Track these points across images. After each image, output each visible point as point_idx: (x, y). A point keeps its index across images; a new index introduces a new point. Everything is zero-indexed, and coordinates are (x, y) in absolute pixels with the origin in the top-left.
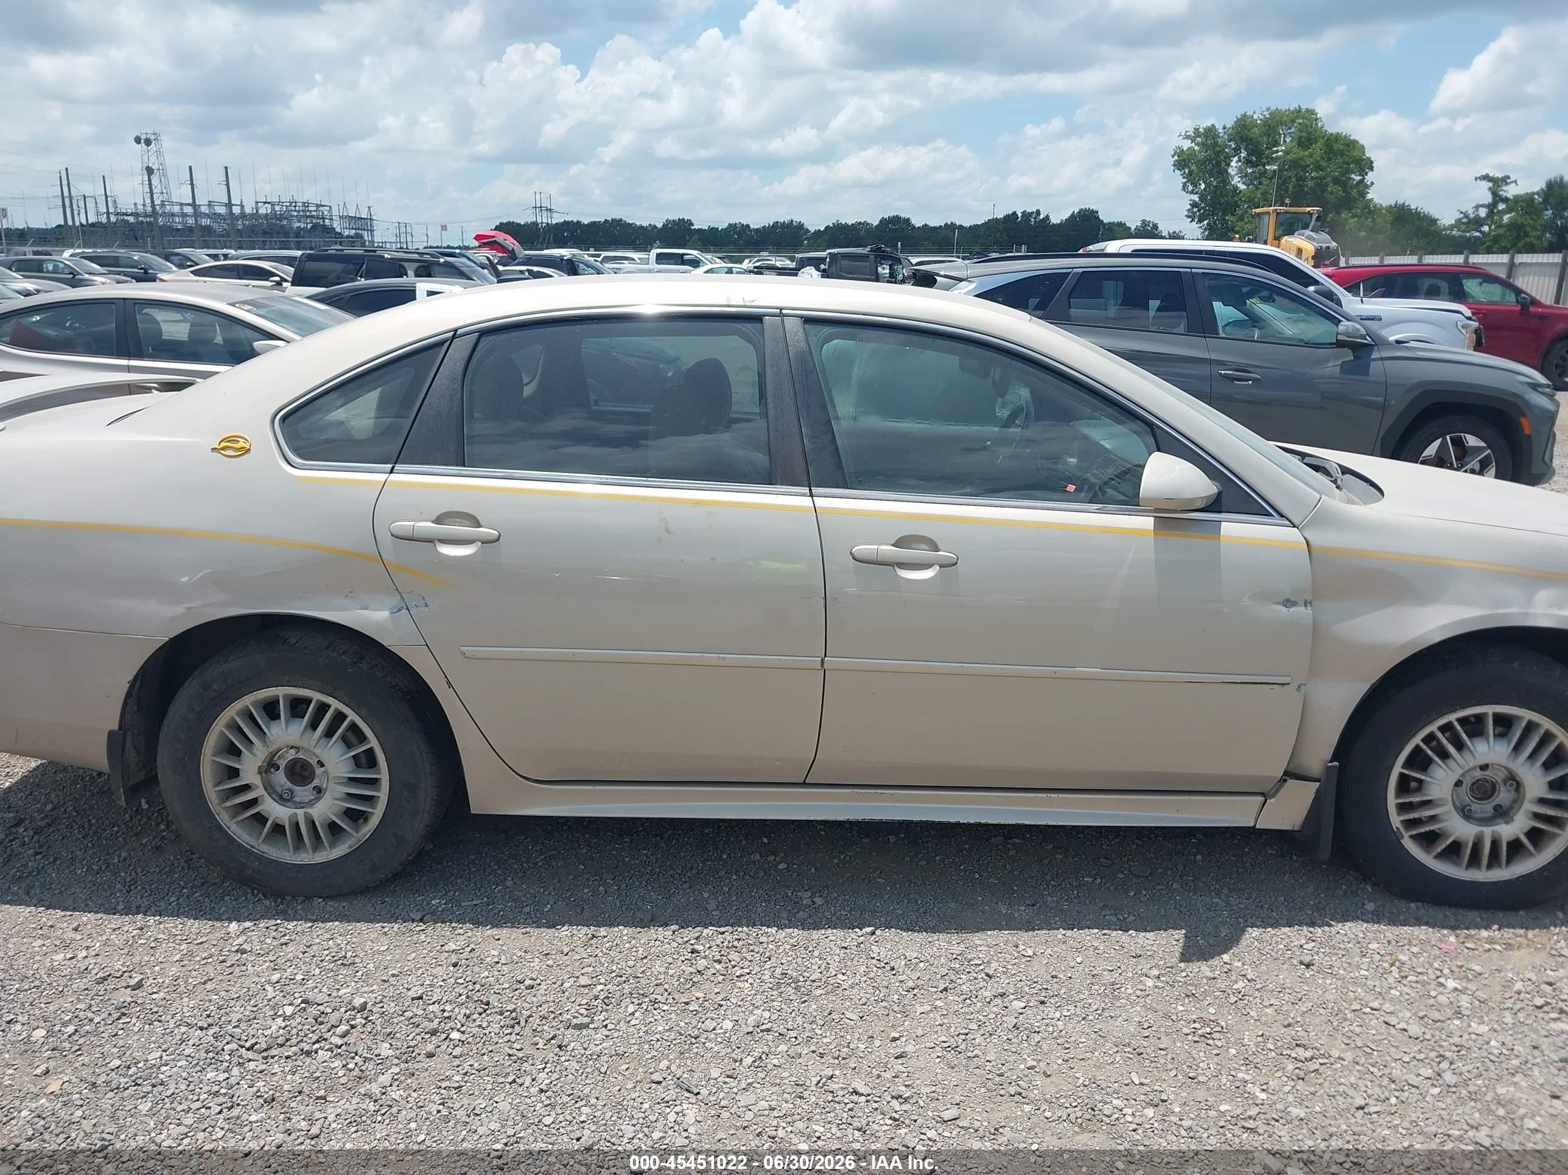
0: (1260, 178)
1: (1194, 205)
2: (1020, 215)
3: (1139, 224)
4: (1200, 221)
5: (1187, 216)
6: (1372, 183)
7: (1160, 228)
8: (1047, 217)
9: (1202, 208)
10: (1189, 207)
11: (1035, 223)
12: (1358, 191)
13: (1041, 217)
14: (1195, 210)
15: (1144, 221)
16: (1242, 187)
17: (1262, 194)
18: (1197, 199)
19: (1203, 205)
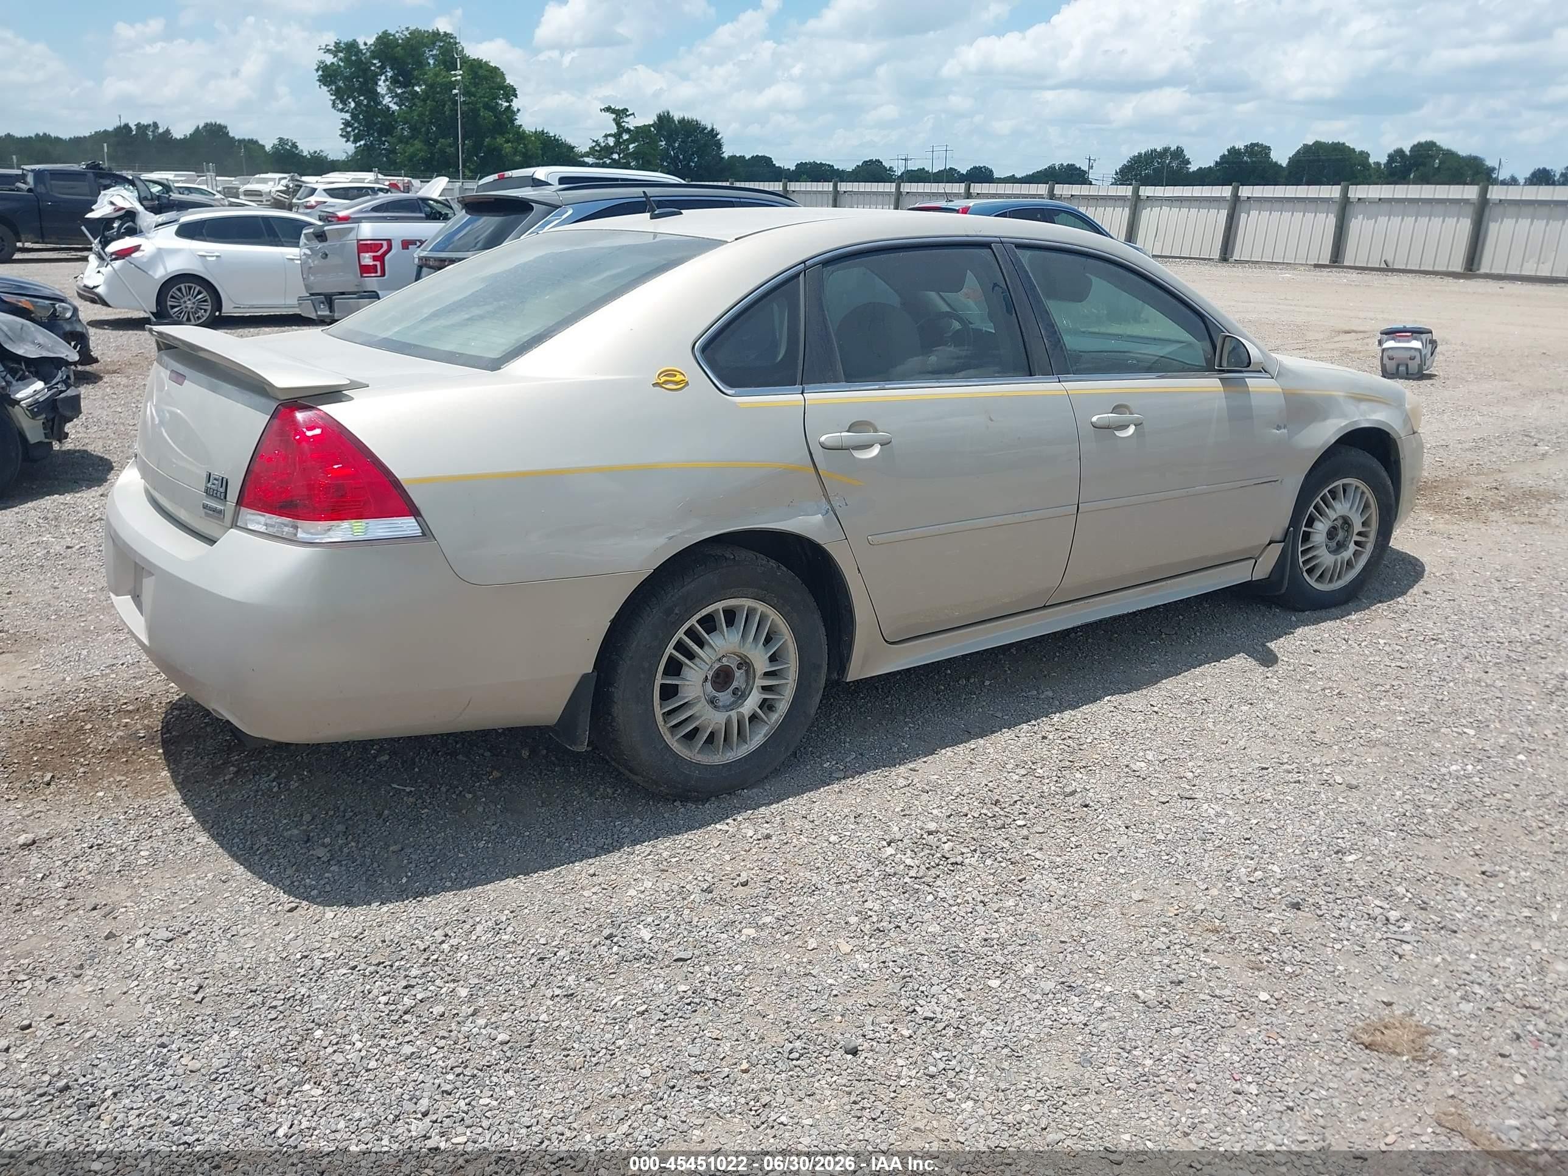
0: (413, 99)
1: (347, 124)
2: (134, 128)
3: (276, 142)
4: (355, 142)
5: (341, 135)
6: (519, 110)
7: (300, 148)
8: (167, 132)
9: (356, 128)
10: (342, 126)
11: (154, 137)
12: (508, 117)
13: (161, 130)
14: (349, 129)
15: (281, 139)
16: (395, 107)
17: (419, 116)
18: (349, 118)
19: (356, 125)
